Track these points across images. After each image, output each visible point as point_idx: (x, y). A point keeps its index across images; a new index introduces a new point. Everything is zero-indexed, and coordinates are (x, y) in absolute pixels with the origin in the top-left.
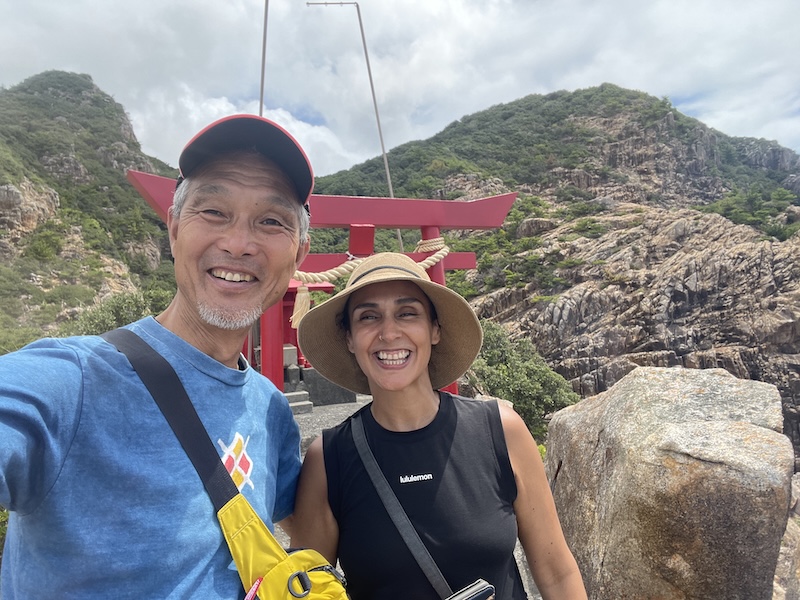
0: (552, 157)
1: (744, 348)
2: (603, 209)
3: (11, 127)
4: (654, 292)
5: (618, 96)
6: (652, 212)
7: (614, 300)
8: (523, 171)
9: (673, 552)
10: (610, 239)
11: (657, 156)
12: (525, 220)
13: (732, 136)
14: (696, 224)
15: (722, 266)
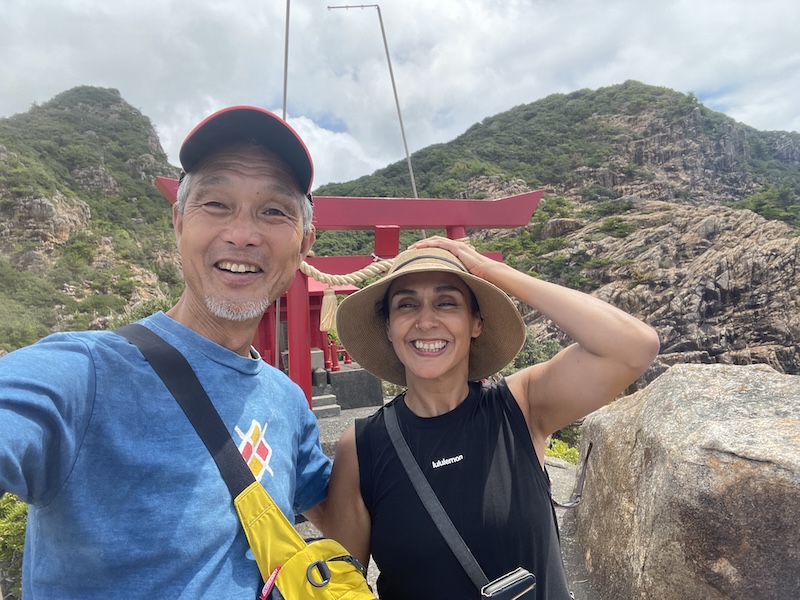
0: (576, 156)
1: (780, 347)
2: (629, 207)
3: (43, 142)
4: (684, 291)
5: (642, 93)
6: (681, 209)
7: (643, 300)
8: (547, 172)
9: (718, 555)
10: (638, 238)
11: (684, 152)
12: (550, 221)
13: (762, 130)
14: (727, 221)
15: (754, 264)
